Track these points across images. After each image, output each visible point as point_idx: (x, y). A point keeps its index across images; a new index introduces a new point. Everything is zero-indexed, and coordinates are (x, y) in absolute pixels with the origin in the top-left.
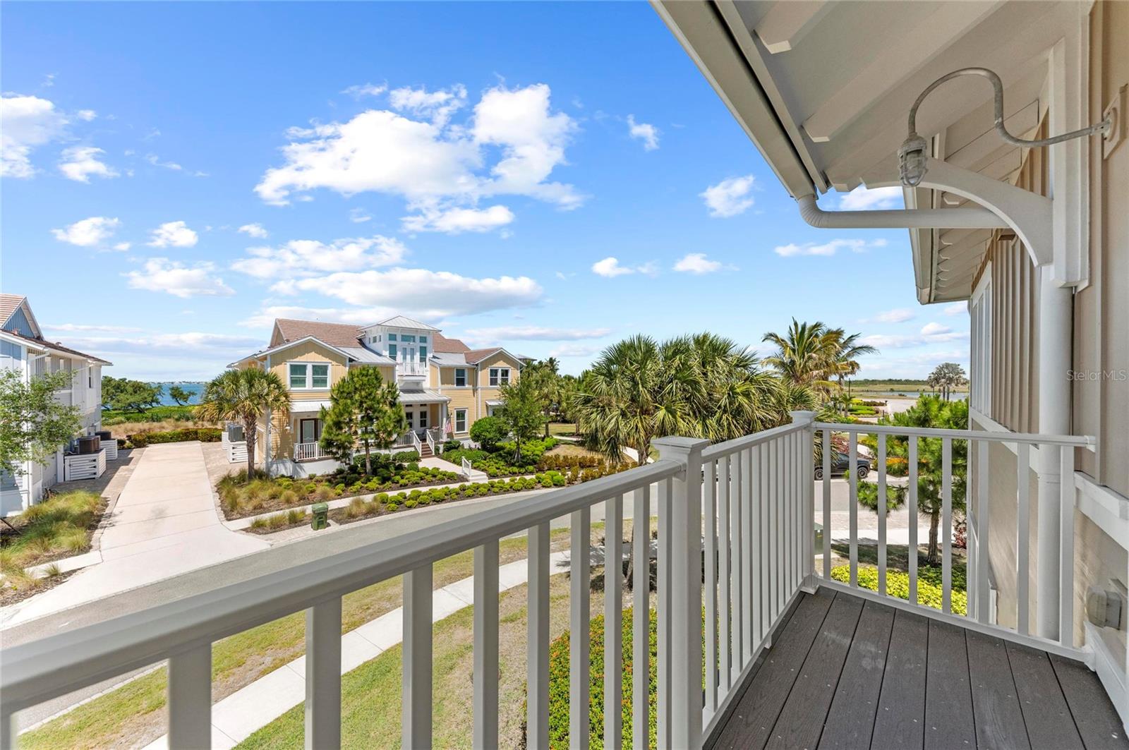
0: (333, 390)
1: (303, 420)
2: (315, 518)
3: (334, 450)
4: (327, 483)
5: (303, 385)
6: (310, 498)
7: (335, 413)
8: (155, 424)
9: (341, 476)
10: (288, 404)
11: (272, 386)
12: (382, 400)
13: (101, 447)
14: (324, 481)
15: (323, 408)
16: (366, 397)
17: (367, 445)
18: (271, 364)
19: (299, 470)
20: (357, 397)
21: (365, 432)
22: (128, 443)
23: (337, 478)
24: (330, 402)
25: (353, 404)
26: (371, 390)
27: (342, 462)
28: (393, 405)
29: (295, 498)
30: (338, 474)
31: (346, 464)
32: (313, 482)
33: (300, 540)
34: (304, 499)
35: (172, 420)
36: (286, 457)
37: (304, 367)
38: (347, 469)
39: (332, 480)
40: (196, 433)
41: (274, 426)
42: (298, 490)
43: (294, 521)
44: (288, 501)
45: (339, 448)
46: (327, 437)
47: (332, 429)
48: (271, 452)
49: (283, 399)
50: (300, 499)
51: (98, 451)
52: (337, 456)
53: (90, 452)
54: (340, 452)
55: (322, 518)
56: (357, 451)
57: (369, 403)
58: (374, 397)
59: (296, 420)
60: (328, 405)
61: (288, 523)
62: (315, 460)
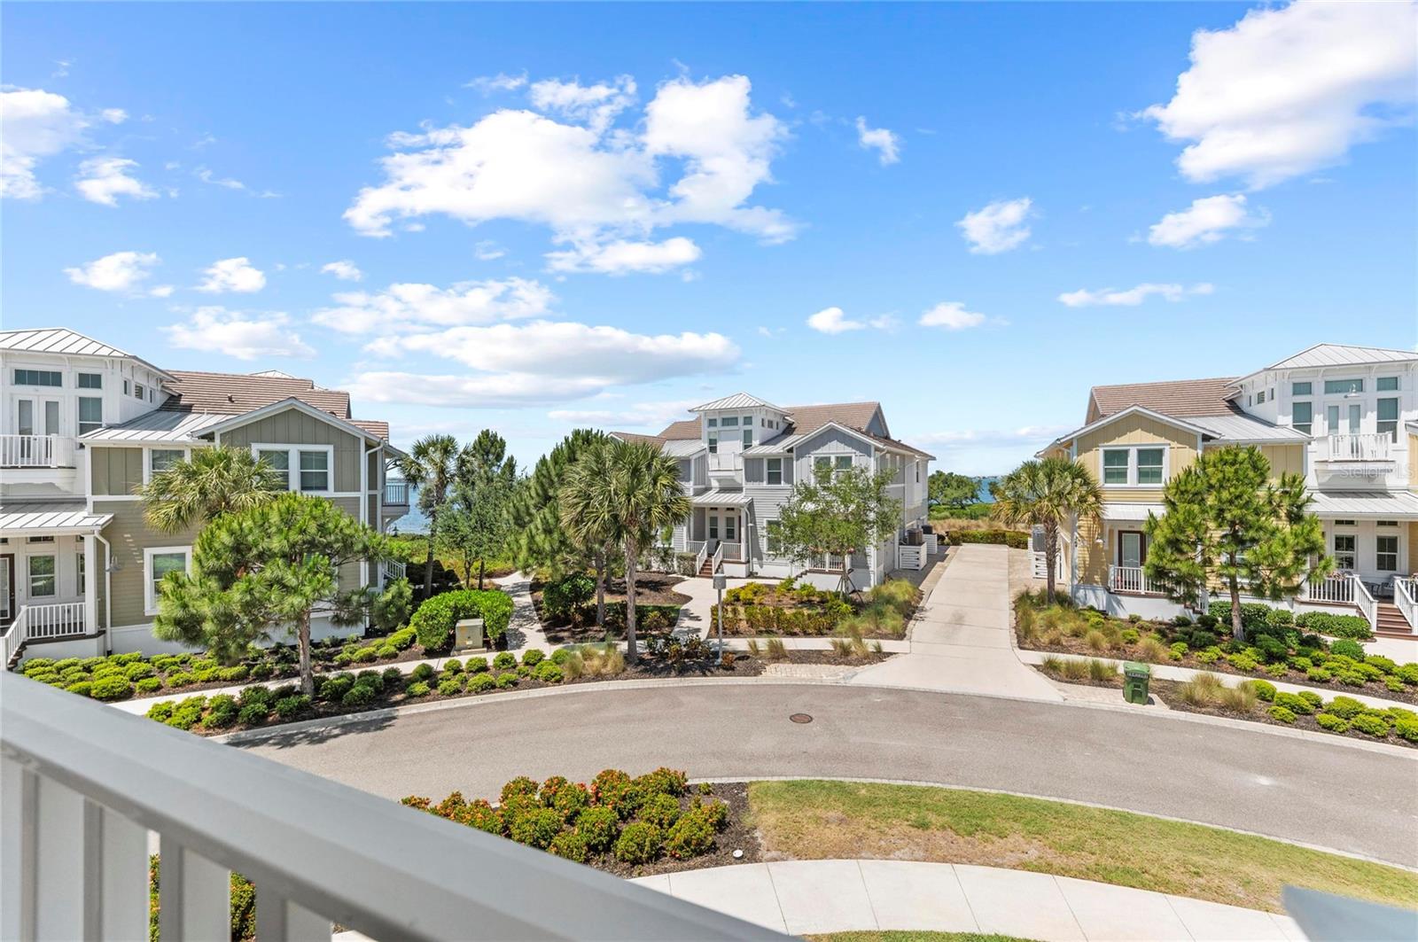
0: (1168, 489)
1: (1123, 532)
2: (1129, 684)
3: (1169, 585)
4: (1157, 636)
5: (1123, 479)
6: (1127, 650)
7: (1170, 525)
8: (973, 522)
9: (1183, 629)
10: (1098, 507)
11: (1078, 481)
12: (1267, 509)
13: (924, 540)
14: (1153, 631)
15: (1151, 515)
16: (1231, 502)
17: (1234, 587)
18: (1078, 451)
19: (1115, 605)
20: (1211, 500)
21: (1232, 563)
22: (947, 540)
23: (1176, 632)
24: (1162, 507)
25: (1203, 512)
26: (1240, 489)
27: (1186, 607)
28: (1295, 518)
29: (1105, 644)
30: (1179, 625)
31: (1195, 612)
32: (1135, 628)
33: (1105, 707)
34: (1119, 649)
35: (987, 519)
36: (1097, 582)
37: (1126, 453)
38: (1195, 621)
39: (1167, 632)
40: (1004, 535)
41: (1081, 537)
42: (1110, 633)
43: (1099, 678)
44: (1095, 645)
45: (1178, 583)
46: (1156, 561)
47: (1164, 551)
48: (1077, 571)
49: (1091, 499)
50: (1113, 648)
51: (920, 544)
52: (1175, 595)
53: (914, 545)
54: (1181, 590)
55: (1139, 687)
56: (1214, 593)
57: (1237, 512)
58: (1247, 503)
59: (1111, 532)
60: (1160, 511)
61: (1089, 676)
62: (1139, 596)
